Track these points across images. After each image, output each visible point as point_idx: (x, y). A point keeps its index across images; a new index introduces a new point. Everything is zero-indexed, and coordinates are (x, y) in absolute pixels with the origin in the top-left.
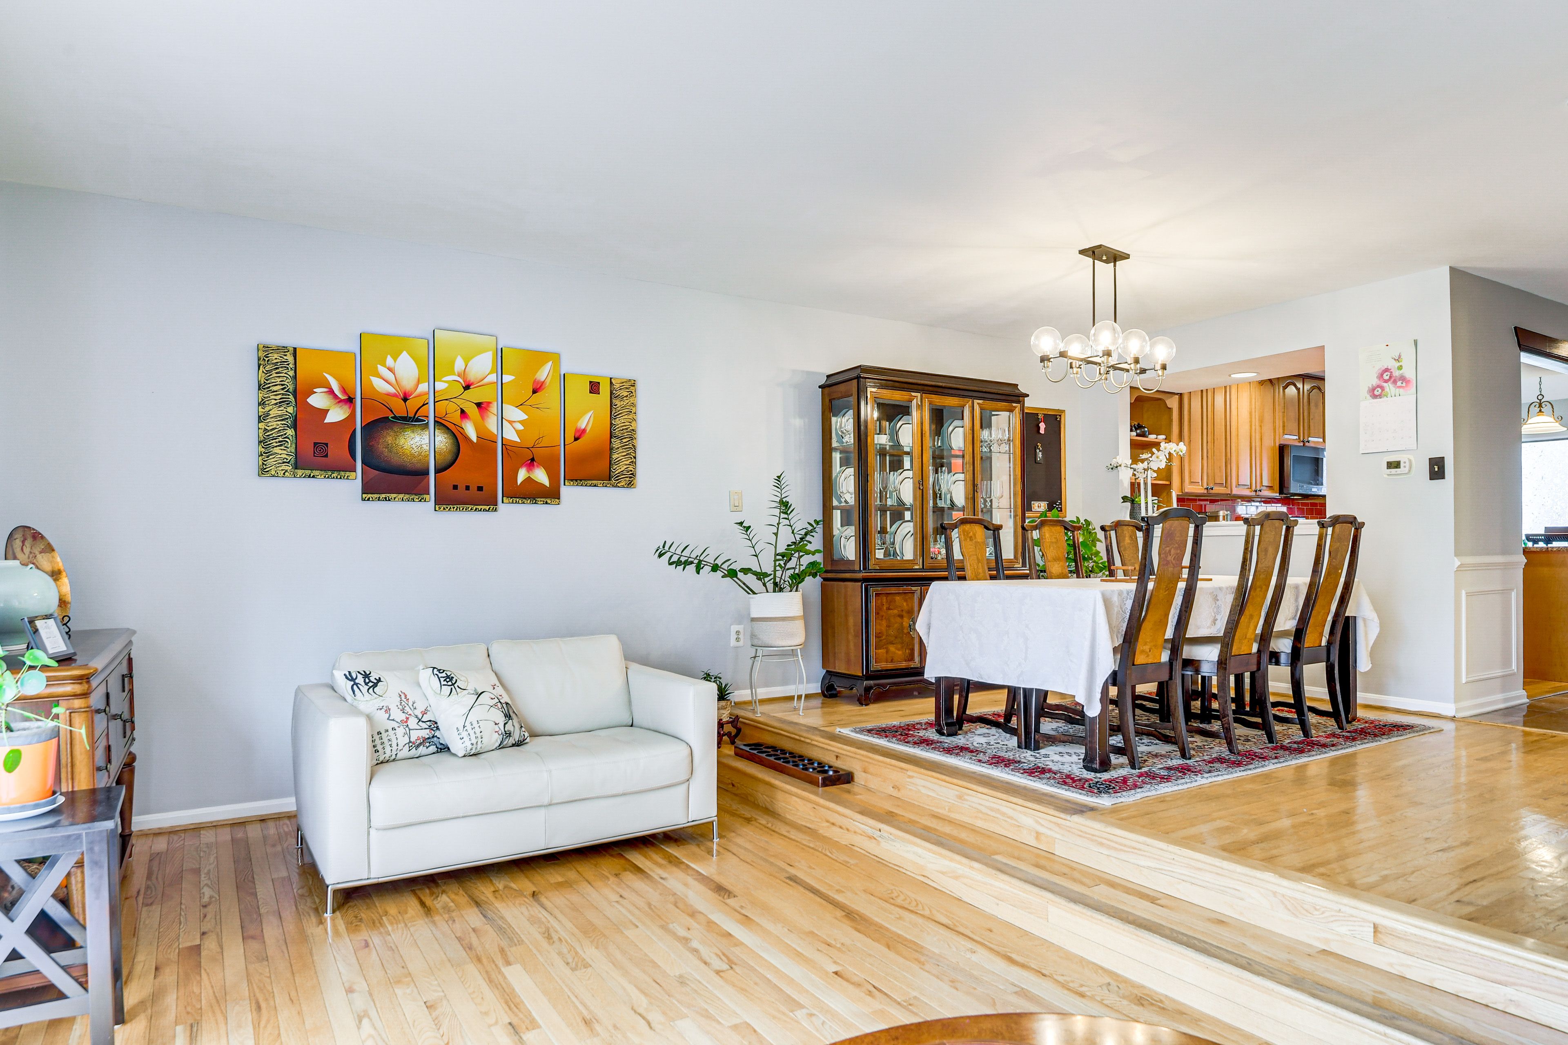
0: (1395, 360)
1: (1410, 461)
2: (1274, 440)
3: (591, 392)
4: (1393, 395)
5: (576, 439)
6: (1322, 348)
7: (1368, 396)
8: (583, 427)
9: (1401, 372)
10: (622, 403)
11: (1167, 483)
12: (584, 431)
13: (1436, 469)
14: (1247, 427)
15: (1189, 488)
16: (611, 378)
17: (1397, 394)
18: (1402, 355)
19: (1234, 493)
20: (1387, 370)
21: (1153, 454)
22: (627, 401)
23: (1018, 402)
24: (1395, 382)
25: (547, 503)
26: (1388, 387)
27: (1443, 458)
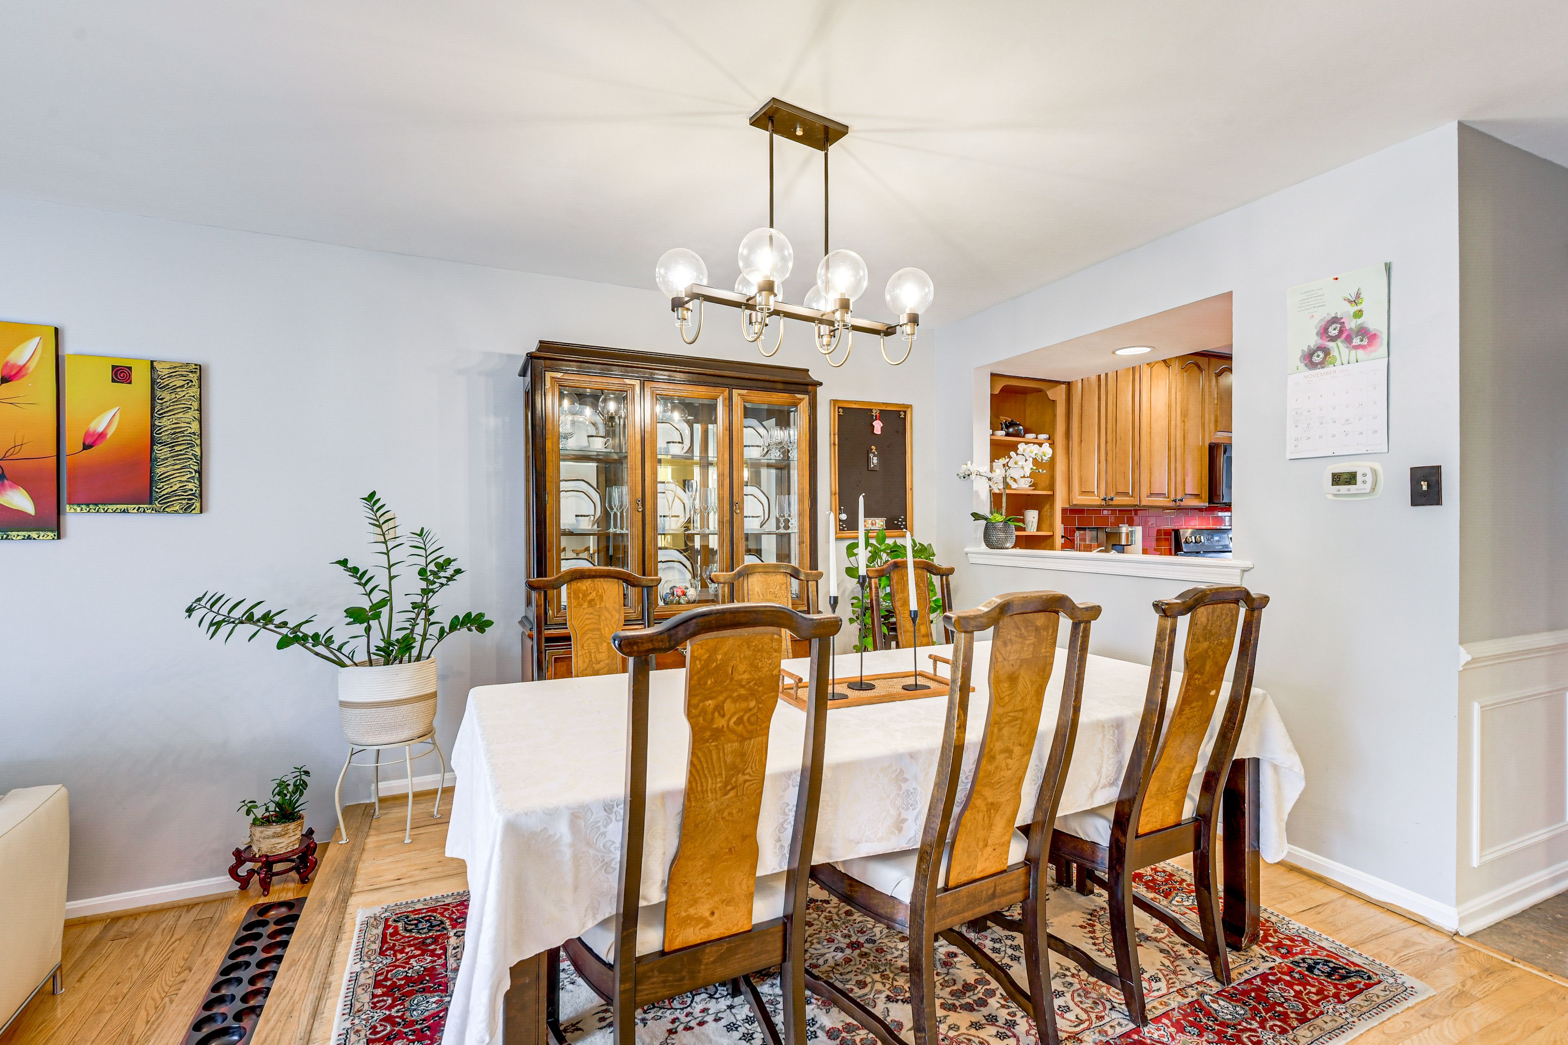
0: (1350, 302)
1: (1374, 472)
2: (1203, 439)
3: (113, 381)
4: (1345, 361)
5: (86, 447)
6: (1230, 294)
7: (1302, 366)
8: (100, 429)
9: (1360, 321)
10: (173, 396)
11: (1049, 493)
12: (102, 435)
13: (1425, 488)
14: (1165, 423)
15: (1079, 500)
16: (152, 362)
17: (1353, 359)
18: (1362, 291)
19: (1143, 503)
20: (1335, 320)
21: (1010, 457)
22: (183, 394)
23: (805, 392)
24: (1349, 339)
25: (29, 538)
26: (1338, 348)
27: (1439, 468)
